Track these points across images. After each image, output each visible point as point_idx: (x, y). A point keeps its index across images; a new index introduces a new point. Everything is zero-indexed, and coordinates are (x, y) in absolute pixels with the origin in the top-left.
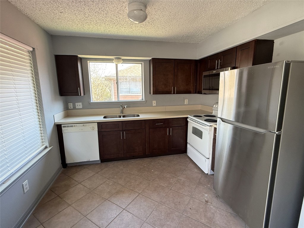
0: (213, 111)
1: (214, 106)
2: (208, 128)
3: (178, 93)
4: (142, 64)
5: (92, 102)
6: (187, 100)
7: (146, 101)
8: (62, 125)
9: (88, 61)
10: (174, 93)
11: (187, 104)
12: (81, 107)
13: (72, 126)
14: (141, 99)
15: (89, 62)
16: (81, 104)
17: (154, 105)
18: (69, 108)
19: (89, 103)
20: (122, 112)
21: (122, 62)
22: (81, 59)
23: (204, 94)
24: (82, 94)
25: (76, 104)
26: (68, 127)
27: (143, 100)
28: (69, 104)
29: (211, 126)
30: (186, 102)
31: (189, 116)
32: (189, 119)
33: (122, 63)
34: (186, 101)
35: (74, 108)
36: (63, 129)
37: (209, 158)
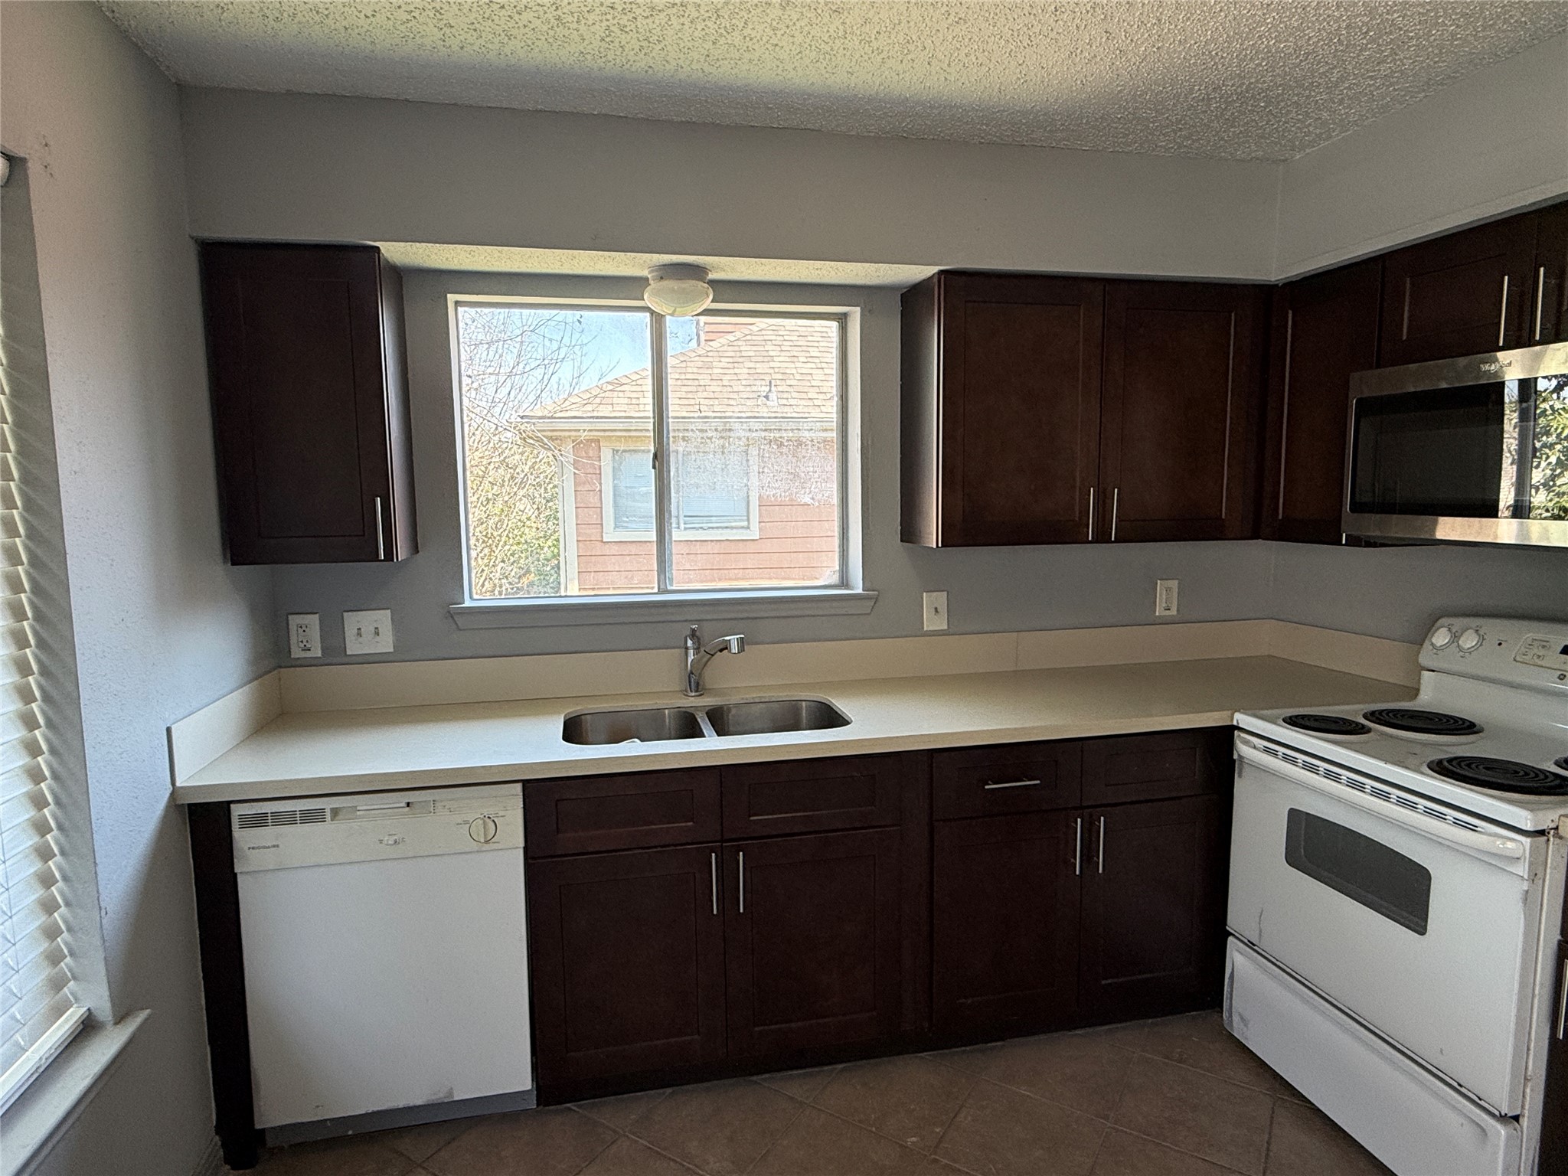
0: (1425, 674)
1: (1441, 638)
2: (1510, 845)
3: (1137, 532)
4: (842, 319)
5: (468, 603)
6: (1174, 584)
7: (873, 597)
8: (237, 811)
9: (451, 298)
10: (1102, 537)
11: (1174, 612)
12: (385, 644)
13: (317, 817)
14: (835, 579)
15: (457, 303)
16: (383, 619)
17: (933, 622)
18: (297, 653)
19: (451, 615)
20: (695, 683)
21: (708, 304)
22: (401, 276)
23: (1354, 542)
24: (402, 552)
25: (353, 621)
26: (281, 819)
27: (844, 583)
28: (294, 620)
29: (1541, 833)
30: (1166, 598)
31: (1241, 719)
32: (1246, 743)
33: (707, 312)
34: (1168, 590)
35: (335, 652)
36: (242, 838)
37: (1516, 1118)
